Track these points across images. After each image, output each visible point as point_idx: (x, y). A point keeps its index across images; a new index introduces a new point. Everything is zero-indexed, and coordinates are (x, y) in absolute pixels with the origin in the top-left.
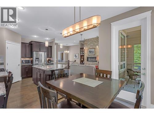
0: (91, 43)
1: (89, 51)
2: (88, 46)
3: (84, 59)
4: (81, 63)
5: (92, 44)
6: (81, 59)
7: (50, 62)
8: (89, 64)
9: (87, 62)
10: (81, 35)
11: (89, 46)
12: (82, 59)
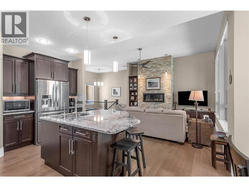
0: (153, 67)
1: (149, 83)
2: (146, 73)
3: (136, 97)
4: (130, 104)
5: (154, 70)
6: (130, 98)
7: (72, 104)
8: (148, 108)
9: (144, 103)
10: (140, 49)
11: (148, 73)
12: (133, 98)
